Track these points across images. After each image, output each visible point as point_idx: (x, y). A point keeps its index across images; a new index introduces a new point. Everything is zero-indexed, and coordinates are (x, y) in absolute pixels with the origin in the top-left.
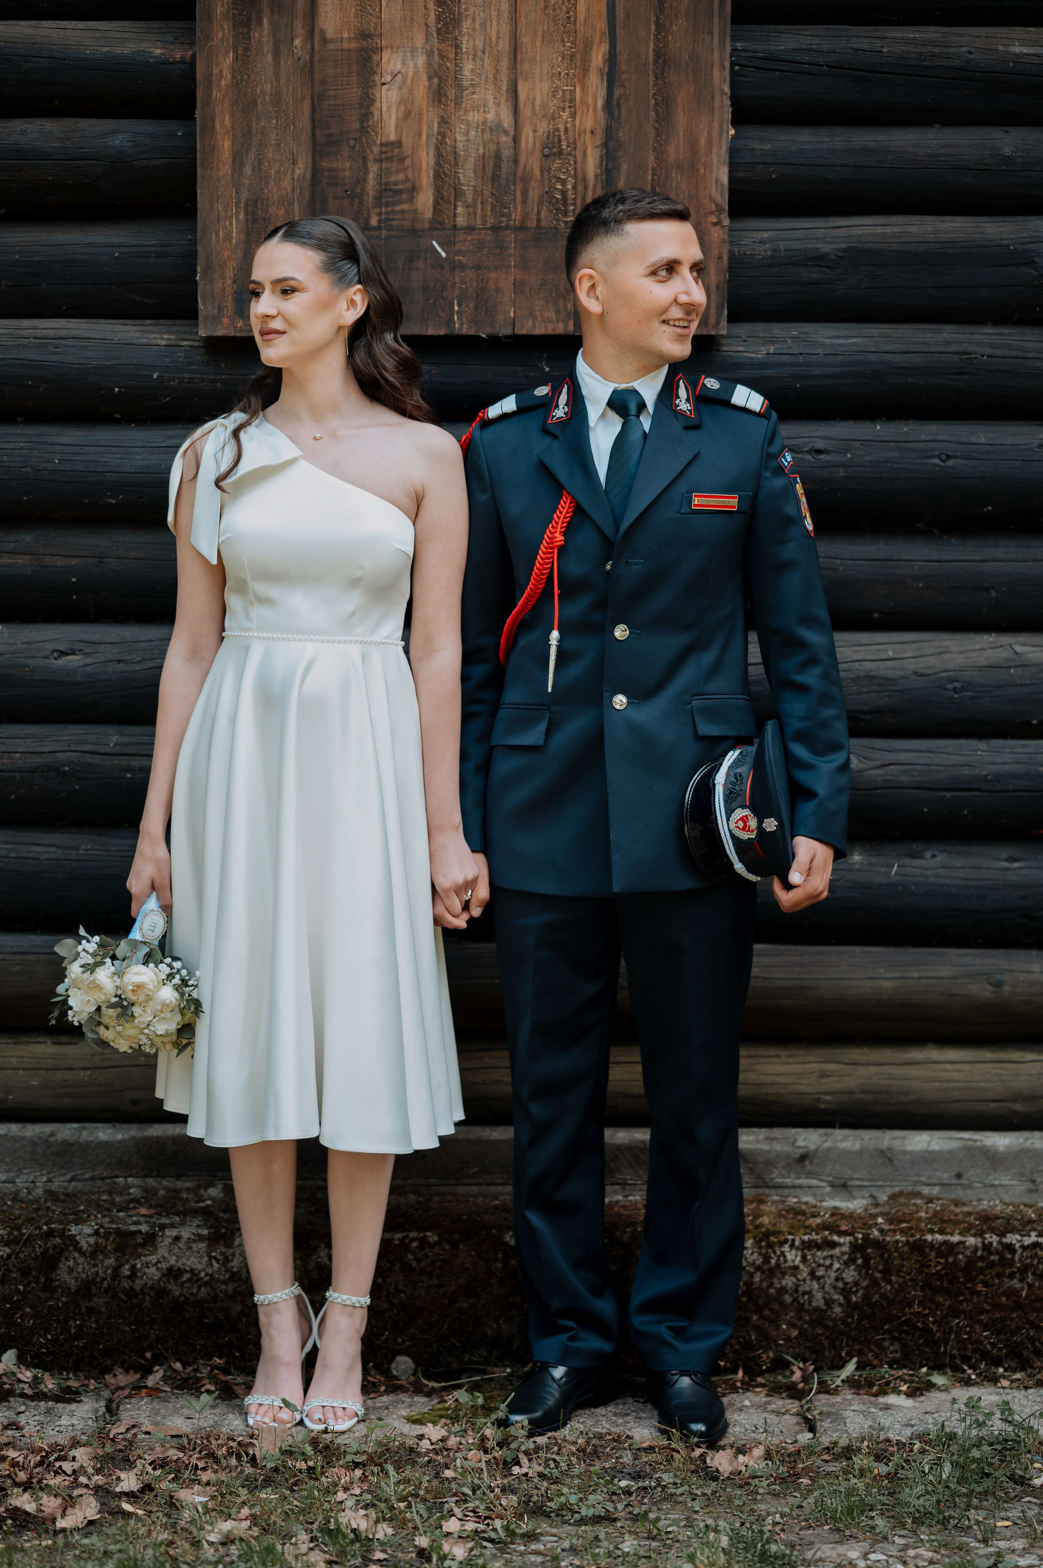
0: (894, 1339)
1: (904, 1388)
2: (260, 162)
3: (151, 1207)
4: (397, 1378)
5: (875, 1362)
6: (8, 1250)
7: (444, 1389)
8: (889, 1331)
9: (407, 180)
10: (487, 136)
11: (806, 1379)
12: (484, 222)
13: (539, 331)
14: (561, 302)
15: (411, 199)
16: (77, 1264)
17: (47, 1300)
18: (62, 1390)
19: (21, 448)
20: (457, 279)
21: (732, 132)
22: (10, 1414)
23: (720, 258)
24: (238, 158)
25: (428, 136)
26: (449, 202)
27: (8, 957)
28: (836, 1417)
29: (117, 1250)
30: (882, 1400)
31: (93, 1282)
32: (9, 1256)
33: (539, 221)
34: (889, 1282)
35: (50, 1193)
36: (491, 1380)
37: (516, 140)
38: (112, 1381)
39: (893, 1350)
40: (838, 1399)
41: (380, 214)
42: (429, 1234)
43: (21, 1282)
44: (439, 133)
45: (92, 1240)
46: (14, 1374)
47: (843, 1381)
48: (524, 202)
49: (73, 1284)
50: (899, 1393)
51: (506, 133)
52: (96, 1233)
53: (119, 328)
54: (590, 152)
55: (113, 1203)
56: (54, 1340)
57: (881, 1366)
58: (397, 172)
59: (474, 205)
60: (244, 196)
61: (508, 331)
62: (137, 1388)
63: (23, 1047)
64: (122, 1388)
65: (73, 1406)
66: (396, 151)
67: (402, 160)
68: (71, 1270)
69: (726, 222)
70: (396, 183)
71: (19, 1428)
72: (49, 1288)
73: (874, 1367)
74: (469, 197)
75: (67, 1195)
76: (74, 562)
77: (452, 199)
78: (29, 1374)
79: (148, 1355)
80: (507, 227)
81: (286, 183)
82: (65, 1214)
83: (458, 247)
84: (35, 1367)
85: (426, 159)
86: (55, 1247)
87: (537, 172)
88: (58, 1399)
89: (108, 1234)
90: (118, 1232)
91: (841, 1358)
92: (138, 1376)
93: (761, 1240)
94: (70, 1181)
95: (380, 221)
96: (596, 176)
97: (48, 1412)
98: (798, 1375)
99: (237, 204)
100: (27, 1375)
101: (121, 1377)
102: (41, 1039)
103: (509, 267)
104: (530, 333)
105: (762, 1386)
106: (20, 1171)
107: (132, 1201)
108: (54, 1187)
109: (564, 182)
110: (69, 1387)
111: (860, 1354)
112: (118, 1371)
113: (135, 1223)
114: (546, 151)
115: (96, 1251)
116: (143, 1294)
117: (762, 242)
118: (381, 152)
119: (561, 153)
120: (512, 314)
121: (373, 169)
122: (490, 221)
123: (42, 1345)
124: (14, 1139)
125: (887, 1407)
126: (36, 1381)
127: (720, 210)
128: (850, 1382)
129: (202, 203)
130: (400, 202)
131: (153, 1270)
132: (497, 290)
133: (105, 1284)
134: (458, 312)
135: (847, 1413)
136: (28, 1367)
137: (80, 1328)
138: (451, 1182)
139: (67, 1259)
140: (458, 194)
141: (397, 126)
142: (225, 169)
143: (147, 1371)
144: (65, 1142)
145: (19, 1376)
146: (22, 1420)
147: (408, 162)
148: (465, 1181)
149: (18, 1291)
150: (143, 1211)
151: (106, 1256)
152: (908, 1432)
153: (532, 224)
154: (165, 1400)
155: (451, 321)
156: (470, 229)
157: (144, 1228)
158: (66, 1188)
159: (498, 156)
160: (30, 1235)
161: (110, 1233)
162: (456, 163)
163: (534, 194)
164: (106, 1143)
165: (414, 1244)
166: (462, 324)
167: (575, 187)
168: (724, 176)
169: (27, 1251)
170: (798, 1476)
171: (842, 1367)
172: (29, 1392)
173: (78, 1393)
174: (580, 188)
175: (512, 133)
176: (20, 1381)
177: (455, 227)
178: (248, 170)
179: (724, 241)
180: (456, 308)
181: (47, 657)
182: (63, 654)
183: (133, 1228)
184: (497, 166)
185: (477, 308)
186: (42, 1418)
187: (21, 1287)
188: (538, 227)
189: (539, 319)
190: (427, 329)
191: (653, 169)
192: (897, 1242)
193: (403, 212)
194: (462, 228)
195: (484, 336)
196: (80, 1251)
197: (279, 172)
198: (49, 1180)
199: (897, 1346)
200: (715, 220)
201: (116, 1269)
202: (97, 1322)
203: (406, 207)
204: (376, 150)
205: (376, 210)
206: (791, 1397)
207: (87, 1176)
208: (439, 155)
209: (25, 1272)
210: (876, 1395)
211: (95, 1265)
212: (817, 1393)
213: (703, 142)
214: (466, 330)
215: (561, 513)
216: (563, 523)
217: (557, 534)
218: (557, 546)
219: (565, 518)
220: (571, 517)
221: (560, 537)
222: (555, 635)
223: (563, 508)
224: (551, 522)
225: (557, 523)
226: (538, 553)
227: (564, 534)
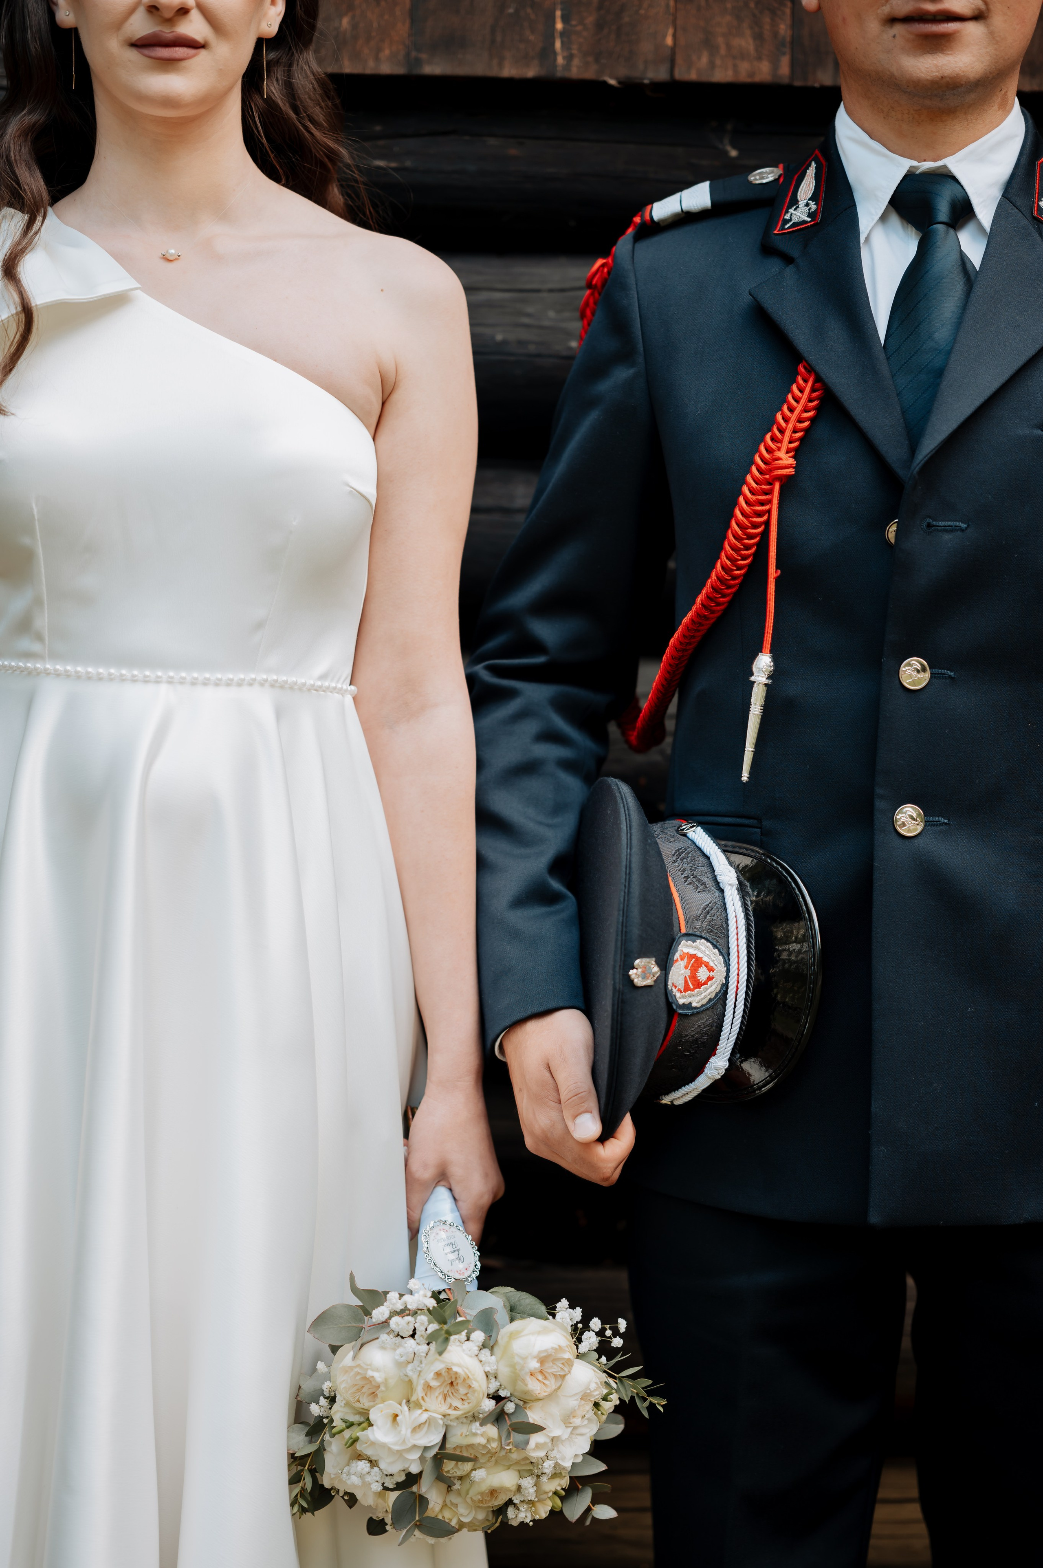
13: (722, 75)
14: (767, 19)
61: (660, 74)
104: (705, 78)
120: (669, 41)
134: (563, 34)
155: (547, 52)
166: (569, 58)
180: (559, 26)
185: (600, 26)
189: (723, 51)
190: (501, 65)
195: (612, 82)
214: (579, 70)
215: (792, 410)
216: (795, 431)
217: (781, 454)
218: (780, 478)
219: (800, 420)
220: (812, 420)
221: (786, 459)
222: (764, 663)
223: (797, 400)
224: (770, 429)
225: (782, 431)
226: (740, 492)
227: (797, 453)
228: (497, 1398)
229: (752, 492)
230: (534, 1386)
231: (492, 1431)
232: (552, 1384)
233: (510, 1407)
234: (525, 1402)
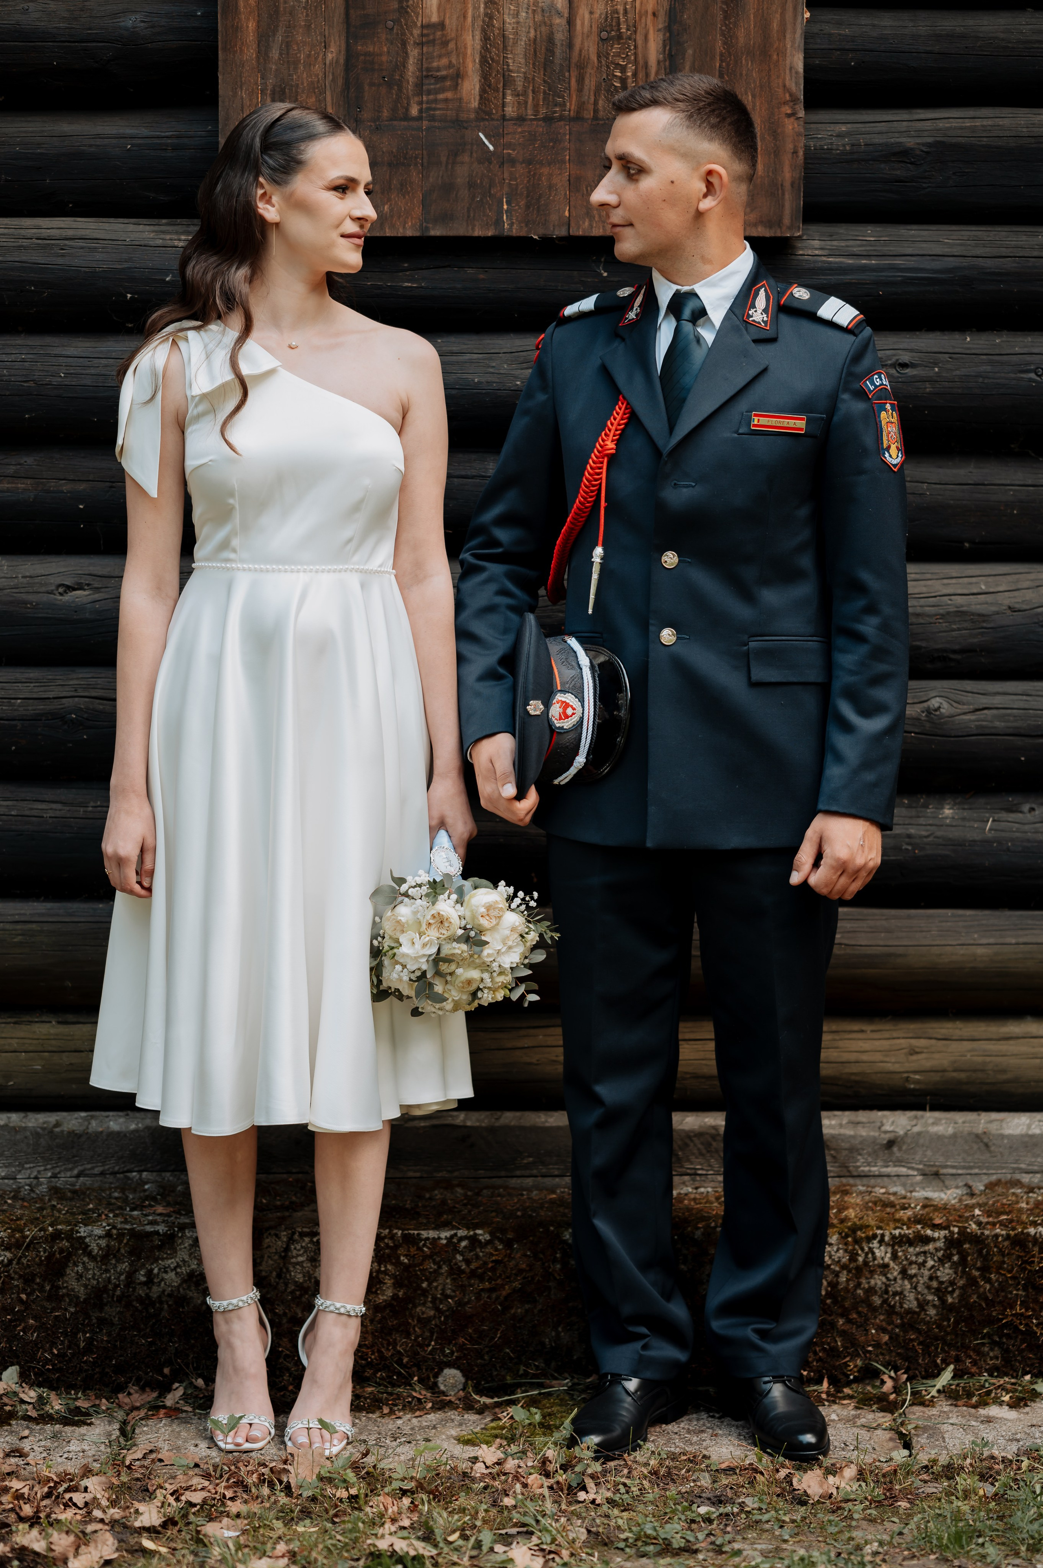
0: (994, 1344)
1: (1006, 1398)
2: (288, 45)
3: (168, 1204)
4: (444, 1393)
5: (974, 1370)
6: (9, 1255)
7: (498, 1405)
8: (988, 1335)
9: (450, 65)
10: (538, 18)
11: (897, 1390)
12: (536, 112)
13: (597, 232)
15: (456, 87)
16: (86, 1269)
17: (53, 1310)
18: (70, 1411)
19: (23, 361)
20: (506, 175)
21: (807, 15)
22: (13, 1439)
23: (795, 152)
24: (264, 39)
25: (473, 17)
26: (497, 90)
27: (8, 926)
28: (933, 1431)
29: (131, 1253)
30: (982, 1412)
31: (105, 1290)
32: (10, 1262)
33: (596, 111)
34: (989, 1281)
35: (55, 1191)
36: (549, 1394)
37: (571, 22)
38: (127, 1400)
39: (994, 1357)
40: (934, 1411)
41: (421, 103)
42: (479, 1232)
43: (24, 1291)
44: (486, 15)
45: (103, 1243)
46: (15, 1394)
47: (939, 1391)
48: (580, 90)
49: (81, 1292)
50: (1001, 1403)
51: (559, 14)
52: (108, 1235)
53: (131, 227)
54: (651, 36)
55: (125, 1200)
56: (61, 1356)
57: (980, 1375)
58: (440, 57)
59: (525, 93)
60: (271, 82)
61: (563, 232)
62: (155, 1408)
63: (24, 1027)
64: (138, 1409)
65: (83, 1429)
66: (439, 33)
67: (445, 43)
68: (80, 1276)
69: (802, 114)
70: (438, 69)
71: (22, 1454)
72: (55, 1297)
73: (972, 1375)
74: (519, 85)
75: (74, 1192)
76: (82, 487)
77: (501, 86)
78: (33, 1394)
79: (166, 1371)
80: (561, 118)
81: (317, 68)
82: (73, 1214)
83: (507, 139)
84: (39, 1387)
85: (472, 42)
86: (61, 1251)
87: (594, 58)
88: (66, 1422)
89: (121, 1235)
90: (133, 1233)
91: (936, 1365)
92: (155, 1395)
93: (847, 1236)
94: (78, 1176)
95: (421, 111)
96: (659, 62)
97: (55, 1436)
98: (889, 1385)
99: (263, 91)
100: (31, 1395)
101: (136, 1396)
102: (44, 1018)
103: (563, 162)
104: (587, 234)
105: (850, 1397)
106: (21, 1165)
107: (147, 1198)
108: (59, 1183)
109: (623, 69)
110: (78, 1408)
111: (957, 1360)
112: (133, 1389)
113: (151, 1223)
114: (604, 35)
115: (107, 1256)
116: (161, 1303)
117: (840, 135)
118: (422, 35)
119: (620, 37)
120: (567, 214)
121: (413, 53)
122: (543, 111)
123: (47, 1361)
124: (15, 1130)
125: (989, 1420)
126: (41, 1401)
127: (794, 100)
128: (947, 1393)
129: (224, 90)
130: (443, 90)
131: (172, 1275)
132: (550, 187)
133: (118, 1292)
134: (507, 211)
135: (945, 1427)
136: (31, 1386)
137: (90, 1341)
138: (503, 1173)
139: (75, 1264)
140: (508, 81)
141: (439, 6)
142: (250, 53)
143: (165, 1389)
144: (72, 1133)
145: (22, 1396)
146: (26, 1446)
147: (451, 45)
148: (518, 1173)
149: (21, 1300)
150: (160, 1209)
151: (119, 1261)
152: (1014, 1447)
153: (588, 114)
154: (186, 1421)
155: (499, 222)
156: (521, 119)
157: (161, 1228)
158: (73, 1185)
159: (550, 39)
160: (34, 1238)
161: (123, 1235)
162: (505, 47)
163: (590, 83)
164: (118, 1133)
165: (464, 1244)
166: (511, 224)
167: (635, 75)
168: (798, 62)
169: (30, 1255)
170: (895, 1498)
171: (938, 1375)
172: (33, 1414)
173: (88, 1414)
174: (641, 75)
175: (566, 15)
176: (22, 1402)
177: (504, 118)
178: (275, 54)
179: (799, 134)
180: (505, 207)
181: (51, 593)
182: (69, 588)
183: (149, 1228)
184: (550, 51)
185: (528, 207)
186: (48, 1443)
187: (24, 1296)
188: (596, 118)
189: (597, 219)
190: (473, 229)
191: (721, 55)
192: (997, 1236)
193: (446, 100)
194: (511, 119)
195: (536, 237)
196: (89, 1254)
197: (309, 56)
198: (55, 1176)
199: (997, 1352)
200: (789, 111)
201: (131, 1275)
202: (109, 1334)
203: (449, 95)
204: (416, 32)
205: (416, 99)
206: (882, 1410)
207: (97, 1171)
208: (486, 39)
209: (28, 1279)
210: (975, 1407)
211: (107, 1271)
212: (910, 1405)
213: (775, 25)
214: (515, 232)
215: (615, 419)
216: (616, 430)
217: (608, 443)
218: (607, 455)
219: (619, 425)
220: (626, 424)
221: (610, 445)
222: (599, 551)
223: (618, 414)
224: (604, 430)
225: (610, 430)
226: (588, 463)
227: (618, 443)
228: (465, 928)
229: (594, 462)
230: (485, 923)
231: (464, 947)
232: (494, 922)
233: (472, 934)
234: (481, 932)
